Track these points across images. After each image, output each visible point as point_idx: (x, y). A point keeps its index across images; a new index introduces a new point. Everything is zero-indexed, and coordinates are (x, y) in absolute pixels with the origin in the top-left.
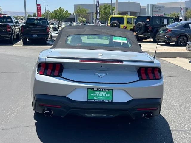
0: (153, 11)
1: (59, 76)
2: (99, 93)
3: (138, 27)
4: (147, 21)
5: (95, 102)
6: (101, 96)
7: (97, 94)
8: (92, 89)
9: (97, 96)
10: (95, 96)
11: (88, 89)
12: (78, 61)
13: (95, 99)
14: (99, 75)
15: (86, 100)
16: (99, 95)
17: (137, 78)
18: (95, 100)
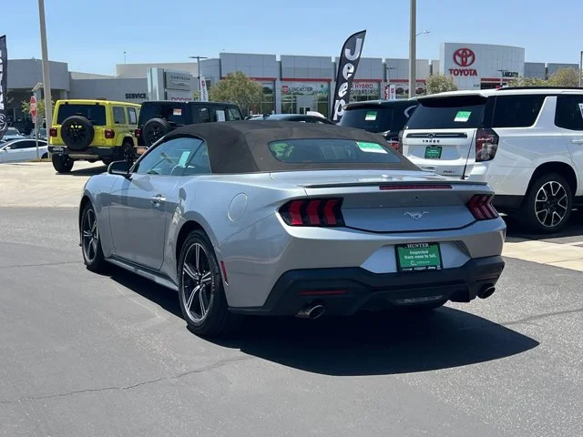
0: (165, 86)
1: (339, 224)
2: (417, 253)
3: (151, 132)
4: (175, 114)
5: (415, 273)
6: (421, 259)
7: (414, 255)
8: (404, 245)
9: (416, 260)
10: (410, 260)
11: (396, 246)
12: (376, 189)
13: (413, 265)
14: (413, 215)
15: (395, 271)
16: (418, 257)
17: (471, 218)
18: (413, 267)
